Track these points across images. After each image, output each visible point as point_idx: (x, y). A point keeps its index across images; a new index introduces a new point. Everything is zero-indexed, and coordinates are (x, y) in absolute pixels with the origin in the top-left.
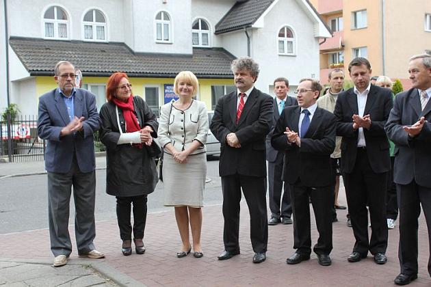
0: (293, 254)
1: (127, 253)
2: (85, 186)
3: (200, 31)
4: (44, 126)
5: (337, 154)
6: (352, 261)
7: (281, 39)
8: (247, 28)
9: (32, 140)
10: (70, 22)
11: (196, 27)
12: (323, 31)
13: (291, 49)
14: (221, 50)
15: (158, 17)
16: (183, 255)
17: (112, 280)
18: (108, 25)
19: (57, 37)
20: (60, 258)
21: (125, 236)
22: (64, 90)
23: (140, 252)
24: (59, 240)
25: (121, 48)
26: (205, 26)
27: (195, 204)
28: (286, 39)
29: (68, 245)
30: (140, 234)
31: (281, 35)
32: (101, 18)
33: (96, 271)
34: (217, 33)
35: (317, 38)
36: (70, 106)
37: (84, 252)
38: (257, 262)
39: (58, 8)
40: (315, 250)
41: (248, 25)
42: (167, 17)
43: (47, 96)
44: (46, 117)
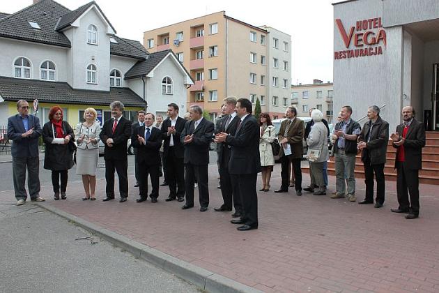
0: (139, 197)
1: (57, 198)
2: (33, 164)
3: (115, 77)
4: (12, 133)
5: (162, 150)
6: (167, 200)
7: (164, 84)
8: (143, 77)
9: (5, 142)
10: (32, 68)
11: (112, 74)
12: (189, 81)
13: (170, 90)
14: (128, 89)
15: (89, 68)
16: (86, 199)
17: (47, 210)
18: (56, 71)
19: (23, 77)
20: (21, 201)
21: (56, 190)
22: (23, 115)
23: (64, 198)
24: (20, 193)
25: (65, 86)
26: (118, 75)
27: (92, 174)
28: (167, 84)
29: (24, 194)
30: (64, 190)
31: (164, 82)
32: (52, 66)
33: (40, 206)
34: (125, 79)
35: (186, 85)
36: (26, 123)
37: (34, 198)
38: (121, 202)
39: (24, 59)
40: (151, 196)
41: (144, 75)
42: (94, 68)
43: (12, 118)
44: (12, 129)
